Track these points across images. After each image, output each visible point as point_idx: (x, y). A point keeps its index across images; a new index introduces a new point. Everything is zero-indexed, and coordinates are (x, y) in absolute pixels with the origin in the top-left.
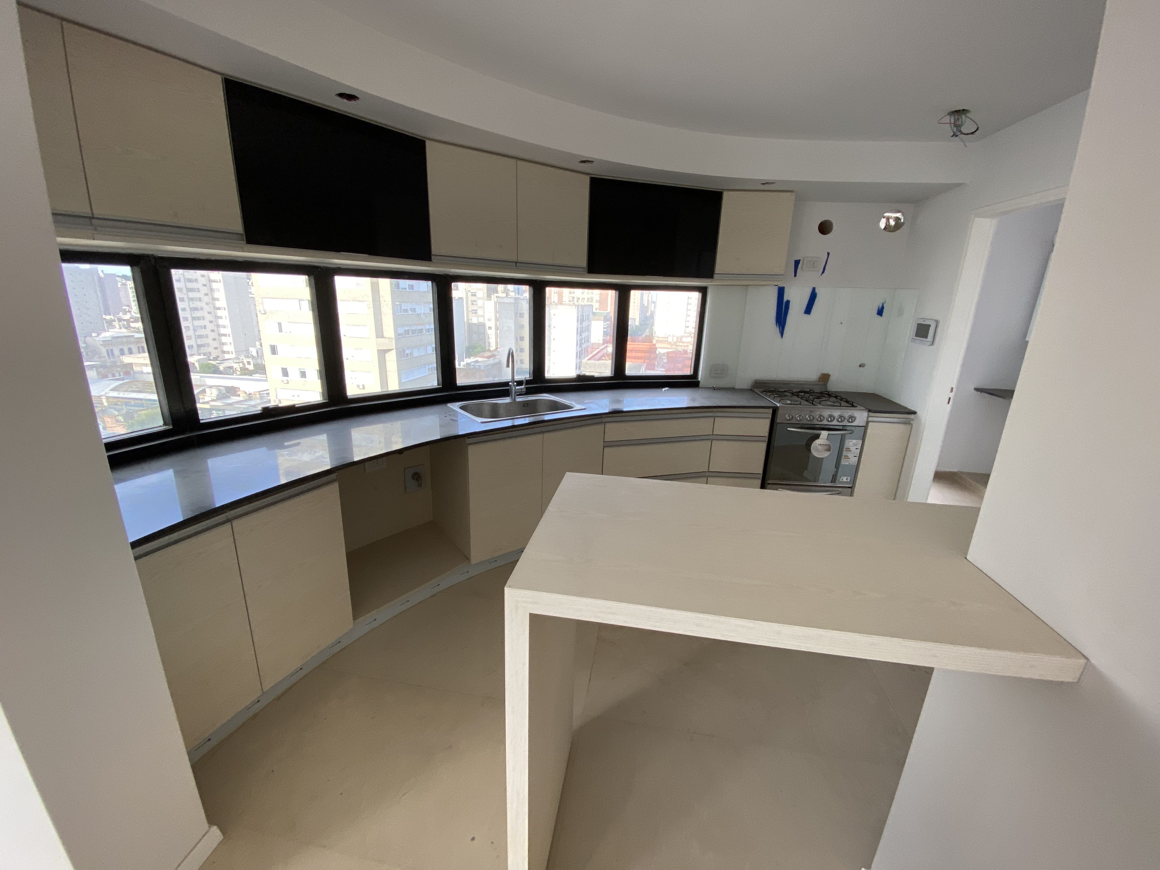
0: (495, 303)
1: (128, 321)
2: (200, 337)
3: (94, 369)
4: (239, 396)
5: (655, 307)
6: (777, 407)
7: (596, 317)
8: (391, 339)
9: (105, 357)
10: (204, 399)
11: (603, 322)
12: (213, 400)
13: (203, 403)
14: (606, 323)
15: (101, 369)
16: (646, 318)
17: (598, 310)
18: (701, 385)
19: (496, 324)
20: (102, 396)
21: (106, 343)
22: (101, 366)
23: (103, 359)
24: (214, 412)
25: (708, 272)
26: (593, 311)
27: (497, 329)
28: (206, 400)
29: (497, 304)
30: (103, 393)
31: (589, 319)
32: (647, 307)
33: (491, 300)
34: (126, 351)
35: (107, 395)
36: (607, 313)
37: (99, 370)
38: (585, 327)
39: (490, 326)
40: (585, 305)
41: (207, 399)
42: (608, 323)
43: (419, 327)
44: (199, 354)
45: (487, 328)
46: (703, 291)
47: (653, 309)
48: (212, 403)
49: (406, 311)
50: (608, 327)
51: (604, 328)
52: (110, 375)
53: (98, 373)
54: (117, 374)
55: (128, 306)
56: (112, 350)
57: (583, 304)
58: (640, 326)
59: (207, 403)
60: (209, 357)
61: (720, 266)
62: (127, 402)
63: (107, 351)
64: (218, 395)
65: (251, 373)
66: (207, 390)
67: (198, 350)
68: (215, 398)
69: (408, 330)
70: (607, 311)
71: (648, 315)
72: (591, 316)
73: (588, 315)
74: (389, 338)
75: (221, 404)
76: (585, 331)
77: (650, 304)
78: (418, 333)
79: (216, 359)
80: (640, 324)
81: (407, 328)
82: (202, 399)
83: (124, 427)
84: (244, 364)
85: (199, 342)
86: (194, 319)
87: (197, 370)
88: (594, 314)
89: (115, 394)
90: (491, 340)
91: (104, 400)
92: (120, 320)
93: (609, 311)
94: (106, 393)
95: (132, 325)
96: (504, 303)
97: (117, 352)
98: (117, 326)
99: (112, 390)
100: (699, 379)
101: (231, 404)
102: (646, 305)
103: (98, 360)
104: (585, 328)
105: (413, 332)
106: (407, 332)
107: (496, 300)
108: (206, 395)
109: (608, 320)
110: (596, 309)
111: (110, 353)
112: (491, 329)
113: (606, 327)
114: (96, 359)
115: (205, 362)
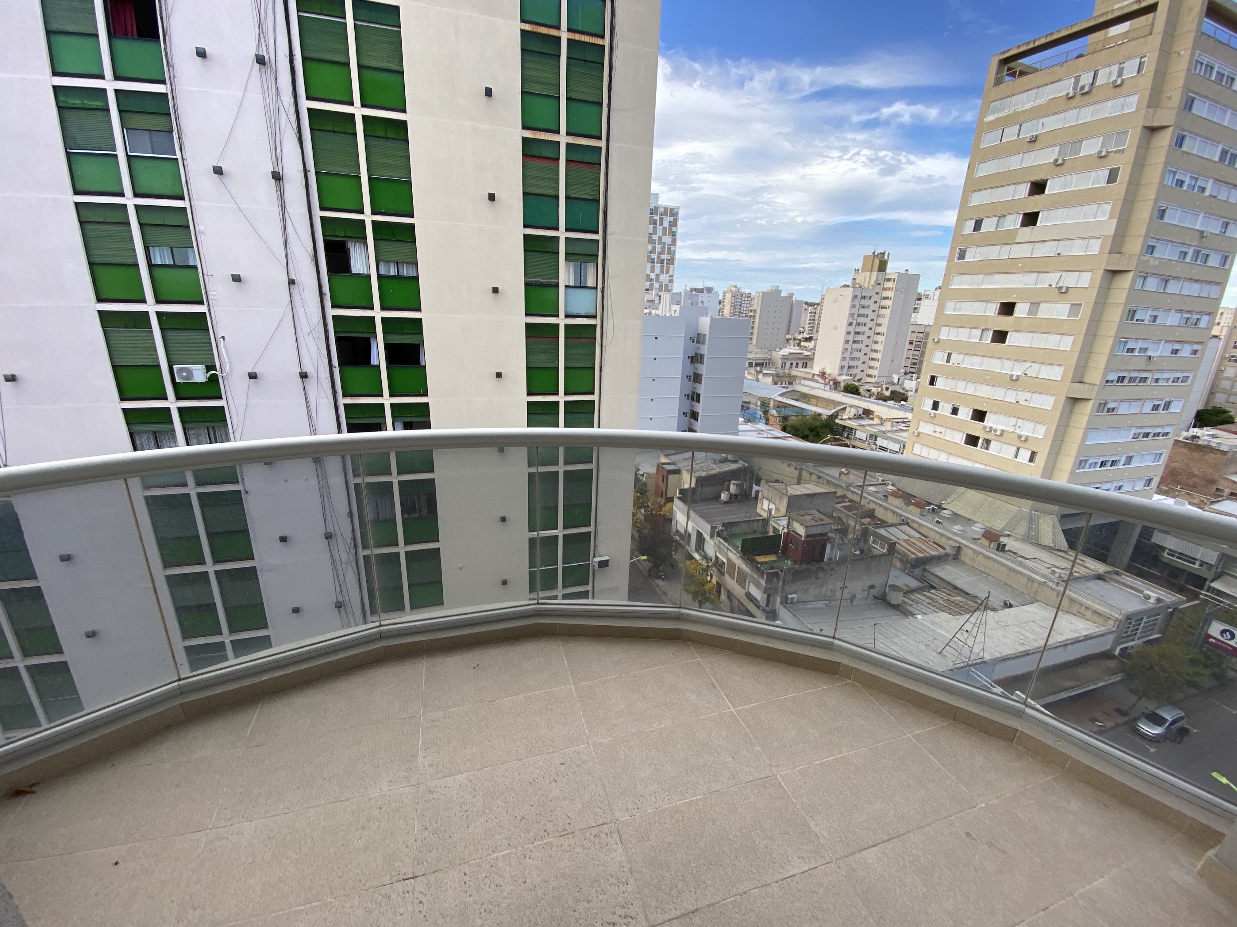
1: (800, 340)
2: (854, 359)
3: (772, 376)
4: (872, 419)
8: (1092, 386)
10: (843, 416)
12: (849, 419)
13: (841, 419)
15: (775, 378)
21: (784, 358)
23: (778, 370)
30: (773, 397)
34: (794, 365)
41: (845, 417)
43: (1144, 375)
44: (847, 375)
48: (848, 422)
49: (1132, 350)
52: (779, 383)
53: (773, 380)
54: (784, 383)
55: (803, 328)
56: (785, 363)
59: (844, 420)
60: (855, 378)
62: (787, 407)
65: (885, 399)
66: (848, 409)
67: (848, 371)
68: (852, 417)
69: (1124, 377)
74: (1090, 384)
75: (855, 423)
78: (1140, 382)
79: (859, 380)
81: (1122, 374)
82: (841, 416)
84: (882, 390)
85: (851, 364)
86: (854, 342)
87: (841, 389)
89: (780, 399)
91: (772, 402)
92: (795, 339)
95: (802, 344)
97: (788, 365)
98: (792, 344)
99: (780, 395)
101: (863, 426)
105: (1132, 380)
106: (1121, 379)
108: (846, 413)
111: (783, 365)
114: (773, 369)
115: (850, 382)
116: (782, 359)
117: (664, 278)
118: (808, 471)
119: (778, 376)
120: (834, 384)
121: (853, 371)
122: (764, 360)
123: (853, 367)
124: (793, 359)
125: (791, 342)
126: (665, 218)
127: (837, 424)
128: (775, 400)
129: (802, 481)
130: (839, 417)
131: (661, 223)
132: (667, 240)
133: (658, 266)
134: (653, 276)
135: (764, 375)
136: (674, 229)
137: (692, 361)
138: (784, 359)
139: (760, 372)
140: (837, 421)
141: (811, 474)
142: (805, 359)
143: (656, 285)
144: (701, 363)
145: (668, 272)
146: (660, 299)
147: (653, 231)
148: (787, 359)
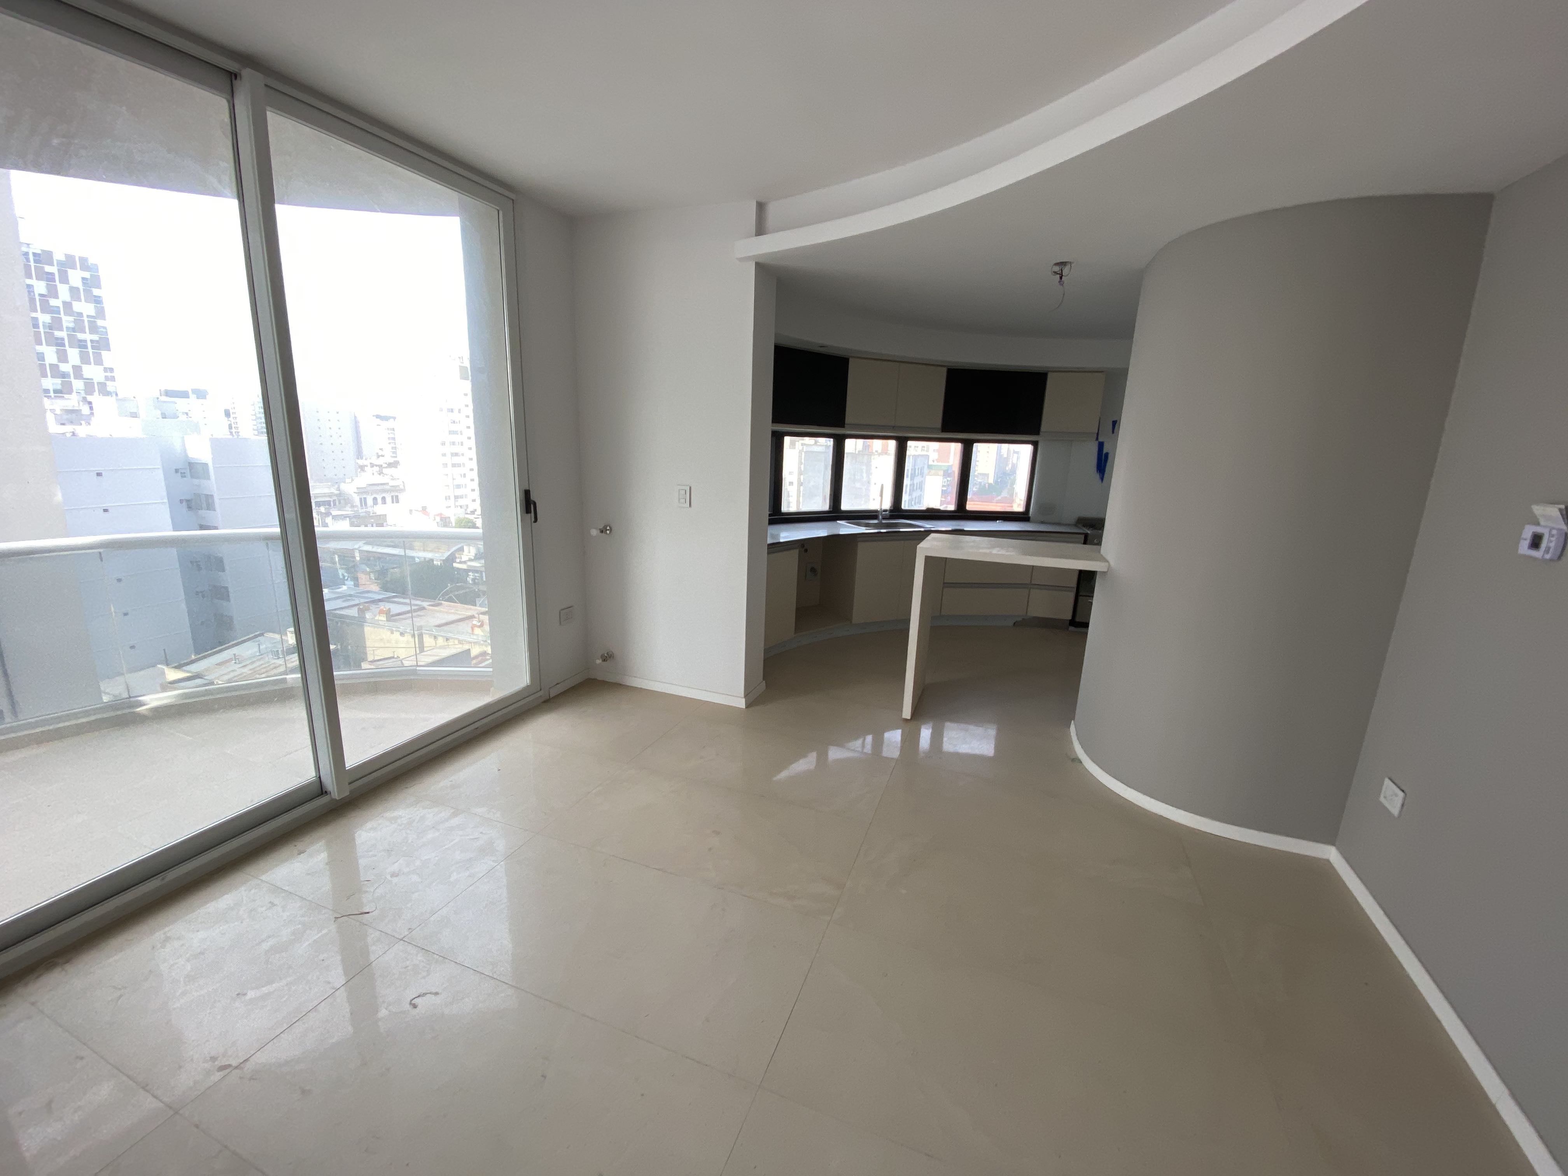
0: (800, 452)
1: (380, 466)
2: (458, 486)
3: (348, 519)
5: (1018, 458)
6: (1088, 533)
7: (933, 472)
9: (356, 506)
10: (461, 558)
11: (942, 477)
12: (470, 560)
13: (460, 562)
14: (946, 480)
15: (354, 520)
16: (1005, 474)
17: (935, 462)
18: (1031, 519)
19: (799, 479)
20: (356, 549)
21: (361, 491)
22: (355, 517)
23: (356, 509)
24: (470, 574)
25: (1036, 430)
26: (930, 464)
27: (800, 484)
28: (463, 560)
29: (803, 453)
31: (922, 474)
32: (1007, 459)
33: (795, 448)
34: (379, 501)
35: (361, 549)
36: (949, 466)
37: (352, 520)
38: (917, 484)
39: (792, 481)
40: (919, 456)
41: (464, 558)
42: (949, 479)
44: (457, 507)
45: (788, 484)
46: (1035, 444)
47: (1015, 462)
48: (470, 563)
50: (948, 485)
51: (943, 486)
52: (363, 527)
55: (381, 449)
56: (365, 499)
57: (917, 453)
58: (995, 484)
59: (465, 562)
60: (466, 510)
61: (1043, 428)
62: (381, 557)
63: (361, 499)
64: (476, 554)
66: (466, 548)
67: (455, 502)
68: (473, 558)
70: (948, 462)
71: (1007, 469)
72: (926, 471)
73: (922, 468)
75: (479, 565)
76: (917, 489)
77: (1012, 455)
80: (996, 482)
82: (459, 558)
83: (377, 585)
85: (457, 493)
86: (453, 465)
87: (452, 525)
88: (930, 467)
90: (791, 499)
91: (357, 555)
92: (372, 465)
93: (951, 463)
94: (360, 547)
95: (385, 471)
96: (812, 452)
97: (370, 502)
98: (370, 472)
100: (1030, 515)
102: (1005, 456)
103: (350, 509)
104: (917, 486)
107: (801, 448)
108: (464, 554)
109: (949, 475)
110: (933, 461)
111: (363, 502)
112: (793, 485)
113: (946, 484)
114: (348, 508)
115: (462, 516)
116: (358, 493)
117: (92, 372)
118: (430, 635)
119: (357, 517)
120: (441, 520)
121: (461, 502)
122: (330, 496)
123: (461, 497)
124: (377, 492)
125: (368, 469)
126: (70, 272)
127: (459, 569)
128: (361, 552)
129: (425, 649)
130: (458, 560)
131: (64, 279)
132: (86, 308)
133: (74, 355)
134: (65, 368)
135: (335, 518)
136: (96, 292)
137: (190, 508)
138: (362, 493)
139: (328, 514)
140: (455, 565)
141: (435, 637)
142: (393, 491)
143: (78, 385)
144: (208, 509)
145: (99, 362)
146: (91, 408)
147: (49, 290)
148: (367, 493)
